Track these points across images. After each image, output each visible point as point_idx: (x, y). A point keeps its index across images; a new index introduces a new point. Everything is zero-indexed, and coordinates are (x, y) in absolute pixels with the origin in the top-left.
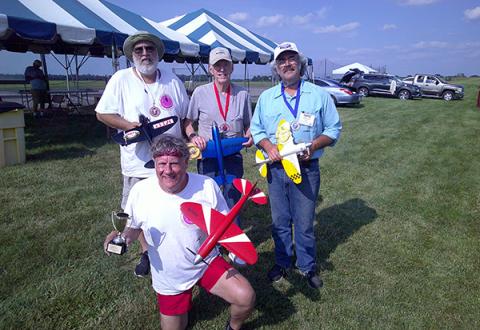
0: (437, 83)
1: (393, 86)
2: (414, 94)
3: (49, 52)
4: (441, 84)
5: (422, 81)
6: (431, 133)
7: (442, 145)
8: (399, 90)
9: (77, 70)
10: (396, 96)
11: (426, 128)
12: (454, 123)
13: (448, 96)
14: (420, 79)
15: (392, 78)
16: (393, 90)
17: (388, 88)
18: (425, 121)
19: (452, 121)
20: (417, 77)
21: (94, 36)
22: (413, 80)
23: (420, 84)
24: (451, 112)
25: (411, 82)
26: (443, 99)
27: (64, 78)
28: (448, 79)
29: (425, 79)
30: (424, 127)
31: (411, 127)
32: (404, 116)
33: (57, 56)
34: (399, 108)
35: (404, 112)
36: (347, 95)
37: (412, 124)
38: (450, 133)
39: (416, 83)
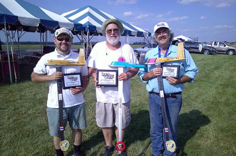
0: (225, 46)
1: (201, 47)
2: (212, 52)
4: (227, 46)
5: (217, 45)
6: (220, 76)
7: (225, 86)
8: (204, 50)
9: (19, 39)
10: (202, 53)
11: (217, 73)
12: (234, 69)
13: (231, 53)
14: (215, 44)
15: (200, 43)
16: (200, 49)
17: (198, 48)
18: (217, 68)
19: (232, 68)
20: (214, 43)
22: (212, 44)
23: (215, 47)
24: (232, 62)
25: (210, 45)
26: (228, 54)
28: (232, 44)
29: (218, 44)
30: (216, 72)
31: (207, 72)
32: (205, 65)
34: (203, 59)
35: (205, 62)
37: (208, 70)
38: (231, 77)
39: (213, 46)
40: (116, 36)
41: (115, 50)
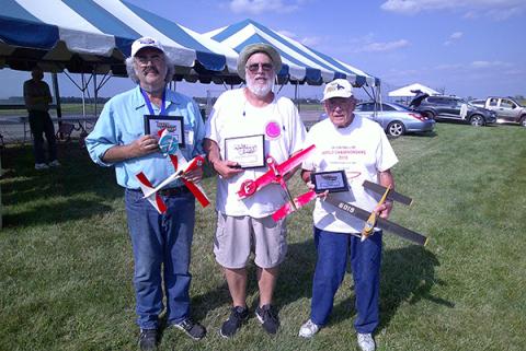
0: (514, 107)
1: (464, 110)
2: (489, 120)
3: (62, 71)
4: (518, 108)
5: (496, 105)
8: (471, 115)
9: (96, 92)
10: (468, 121)
14: (492, 104)
15: (461, 101)
17: (458, 112)
20: (489, 99)
21: (114, 45)
22: (484, 103)
23: (490, 108)
25: (482, 106)
26: (521, 125)
27: (79, 101)
29: (499, 102)
33: (72, 75)
36: (419, 121)
39: (488, 106)
40: (265, 79)
41: (261, 106)
